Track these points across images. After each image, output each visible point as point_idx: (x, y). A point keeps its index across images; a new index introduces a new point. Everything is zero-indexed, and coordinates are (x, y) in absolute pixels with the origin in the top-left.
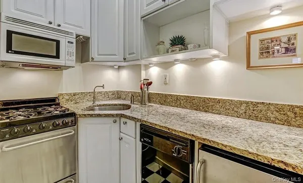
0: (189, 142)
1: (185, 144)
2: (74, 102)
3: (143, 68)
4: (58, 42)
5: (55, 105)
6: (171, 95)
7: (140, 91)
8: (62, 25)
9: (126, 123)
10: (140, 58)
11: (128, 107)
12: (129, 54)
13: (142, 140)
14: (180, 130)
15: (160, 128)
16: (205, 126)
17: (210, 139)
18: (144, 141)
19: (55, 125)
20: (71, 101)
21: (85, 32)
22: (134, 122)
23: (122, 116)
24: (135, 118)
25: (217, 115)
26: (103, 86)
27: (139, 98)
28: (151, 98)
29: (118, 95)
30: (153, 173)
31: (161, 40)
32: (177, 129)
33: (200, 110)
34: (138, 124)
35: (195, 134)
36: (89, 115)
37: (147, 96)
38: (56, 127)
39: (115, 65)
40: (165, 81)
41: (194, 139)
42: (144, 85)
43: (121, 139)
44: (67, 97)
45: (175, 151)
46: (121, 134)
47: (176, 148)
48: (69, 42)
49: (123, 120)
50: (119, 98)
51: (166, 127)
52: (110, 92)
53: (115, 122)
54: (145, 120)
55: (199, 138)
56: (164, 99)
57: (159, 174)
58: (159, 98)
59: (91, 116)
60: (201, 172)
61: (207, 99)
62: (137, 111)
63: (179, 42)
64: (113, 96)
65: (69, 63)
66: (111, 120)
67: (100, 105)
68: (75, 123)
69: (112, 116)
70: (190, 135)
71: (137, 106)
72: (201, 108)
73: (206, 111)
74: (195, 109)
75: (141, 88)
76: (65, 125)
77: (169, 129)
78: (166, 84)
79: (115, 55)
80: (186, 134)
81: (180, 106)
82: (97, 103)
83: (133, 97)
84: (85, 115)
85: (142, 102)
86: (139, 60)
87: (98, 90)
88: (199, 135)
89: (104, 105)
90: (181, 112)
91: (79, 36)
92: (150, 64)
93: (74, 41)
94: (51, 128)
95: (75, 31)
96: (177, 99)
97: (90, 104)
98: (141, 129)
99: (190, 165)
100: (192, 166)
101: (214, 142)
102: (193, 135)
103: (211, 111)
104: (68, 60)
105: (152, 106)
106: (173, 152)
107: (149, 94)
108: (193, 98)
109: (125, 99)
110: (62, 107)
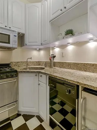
0: (76, 86)
1: (73, 88)
2: (18, 66)
3: (51, 49)
4: (9, 36)
5: (9, 67)
6: (65, 62)
7: (49, 61)
8: (11, 27)
9: (42, 76)
10: (49, 43)
11: (43, 69)
12: (44, 41)
13: (50, 85)
14: (70, 79)
15: (59, 78)
16: (85, 78)
17: (89, 85)
18: (51, 86)
19: (7, 76)
20: (17, 66)
21: (22, 31)
22: (45, 75)
23: (40, 72)
24: (46, 73)
25: (92, 73)
26: (31, 58)
27: (49, 64)
28: (55, 64)
29: (39, 63)
30: (56, 103)
31: (60, 33)
32: (68, 79)
33: (82, 70)
34: (48, 76)
35: (79, 82)
36: (23, 71)
37: (53, 63)
38: (7, 77)
39: (37, 48)
40: (62, 55)
41: (78, 84)
42: (51, 57)
43: (39, 84)
44: (14, 64)
45: (68, 91)
46: (39, 82)
47: (68, 90)
48: (14, 36)
49: (40, 74)
50: (39, 65)
51: (62, 78)
52: (35, 62)
53: (36, 75)
54: (51, 74)
55: (82, 84)
56: (62, 65)
57: (59, 104)
58: (59, 65)
59: (25, 72)
60: (83, 104)
61: (86, 64)
62: (48, 70)
63: (70, 33)
64: (37, 64)
65: (14, 46)
66: (34, 74)
67: (30, 68)
68: (17, 76)
69: (35, 72)
70: (76, 82)
71: (48, 68)
72: (82, 69)
73: (85, 71)
74: (79, 70)
75: (50, 59)
76: (12, 76)
77: (64, 79)
78: (63, 57)
79: (37, 42)
80: (74, 81)
81: (71, 68)
82: (29, 67)
83: (46, 64)
84: (21, 71)
85: (50, 67)
86: (49, 44)
87: (29, 60)
88: (82, 82)
89: (31, 68)
90: (71, 71)
91: (20, 33)
92: (55, 46)
93: (17, 35)
94: (5, 77)
95: (17, 30)
96: (69, 64)
97: (25, 67)
98: (49, 79)
99: (77, 100)
100: (78, 100)
101: (91, 86)
102: (78, 82)
103: (88, 71)
104: (14, 45)
105: (55, 68)
106: (66, 92)
107: (54, 62)
108: (78, 64)
109: (42, 65)
110: (11, 68)
